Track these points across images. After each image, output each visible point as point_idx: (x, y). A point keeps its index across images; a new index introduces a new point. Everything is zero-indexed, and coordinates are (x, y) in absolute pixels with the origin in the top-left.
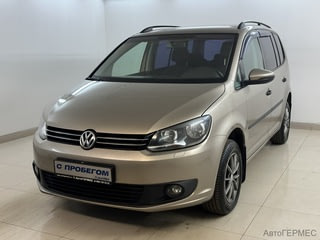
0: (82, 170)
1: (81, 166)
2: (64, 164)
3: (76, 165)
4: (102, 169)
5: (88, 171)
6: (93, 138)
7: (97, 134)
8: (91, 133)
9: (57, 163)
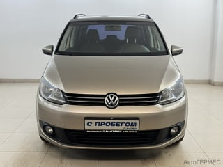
0: (112, 124)
1: (111, 121)
2: (94, 122)
3: (106, 121)
4: (130, 122)
5: (117, 124)
6: (117, 99)
7: (119, 96)
8: (114, 95)
9: (87, 121)
